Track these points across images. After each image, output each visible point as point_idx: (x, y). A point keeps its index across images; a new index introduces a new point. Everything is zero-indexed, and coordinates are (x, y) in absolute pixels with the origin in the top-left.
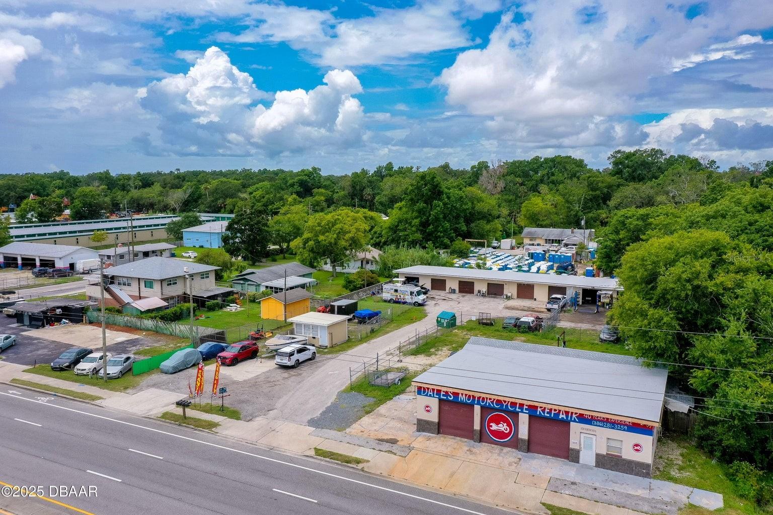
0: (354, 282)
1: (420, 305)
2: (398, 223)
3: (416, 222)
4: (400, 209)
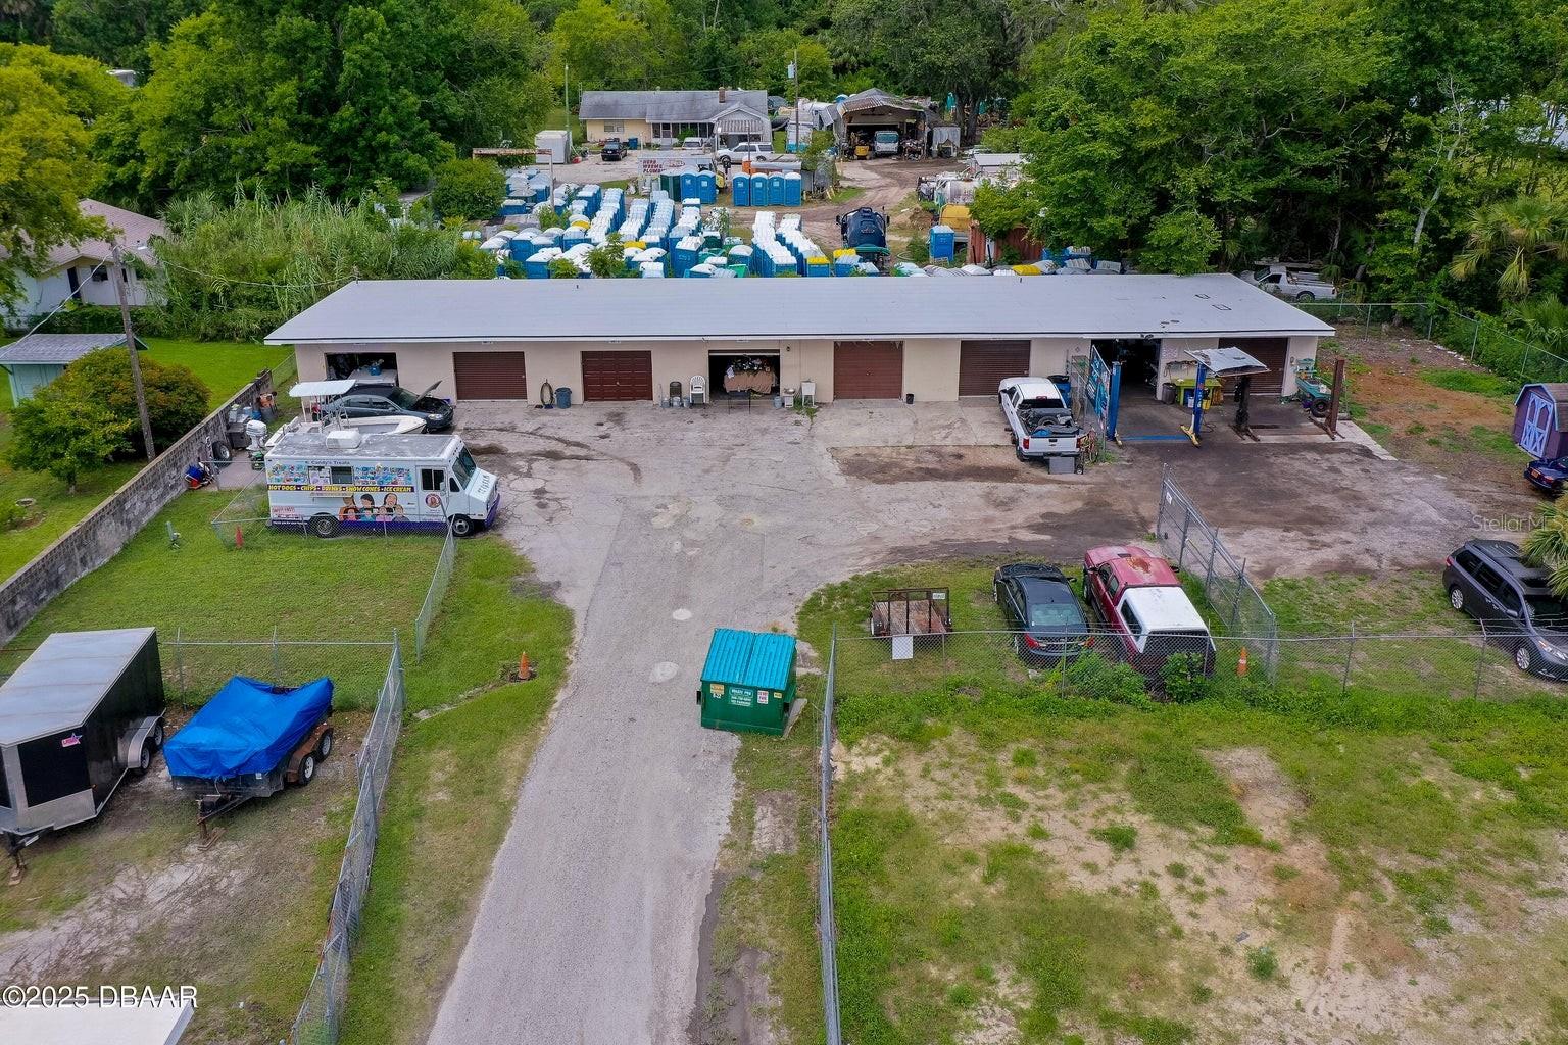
0: (79, 433)
1: (476, 527)
2: (208, 102)
3: (286, 91)
4: (202, 41)
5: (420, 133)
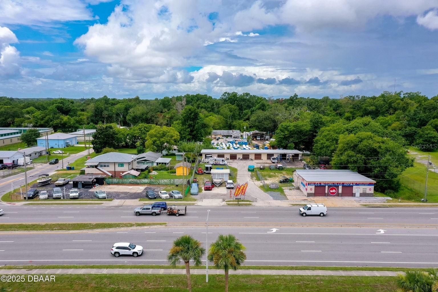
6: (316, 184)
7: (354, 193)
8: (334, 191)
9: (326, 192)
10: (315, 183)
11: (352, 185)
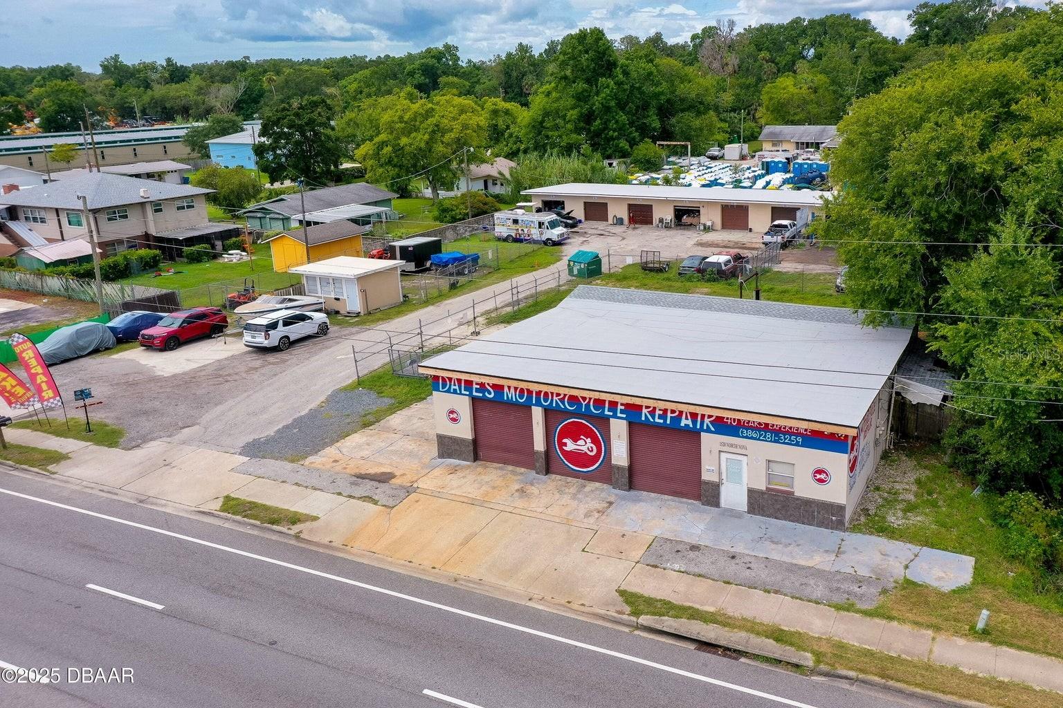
0: (453, 210)
1: (556, 244)
2: (544, 117)
3: (573, 114)
4: (548, 94)
5: (631, 133)
6: (477, 390)
7: (707, 483)
8: (584, 445)
9: (539, 445)
10: (469, 384)
11: (689, 422)
